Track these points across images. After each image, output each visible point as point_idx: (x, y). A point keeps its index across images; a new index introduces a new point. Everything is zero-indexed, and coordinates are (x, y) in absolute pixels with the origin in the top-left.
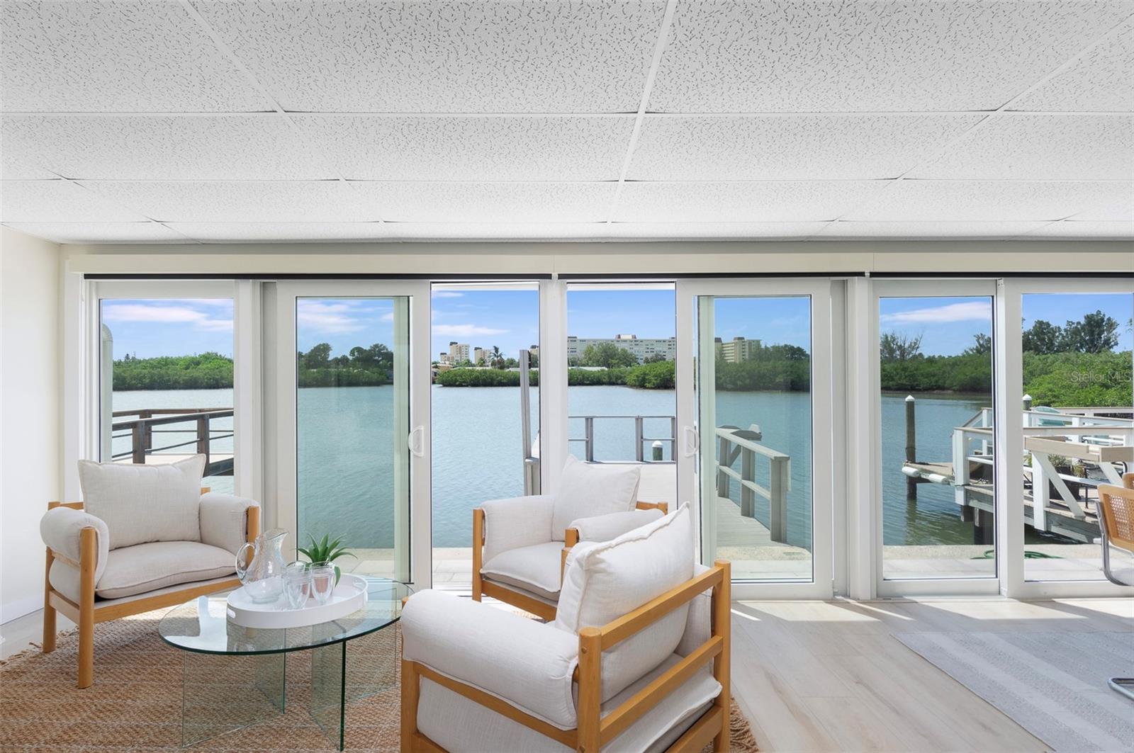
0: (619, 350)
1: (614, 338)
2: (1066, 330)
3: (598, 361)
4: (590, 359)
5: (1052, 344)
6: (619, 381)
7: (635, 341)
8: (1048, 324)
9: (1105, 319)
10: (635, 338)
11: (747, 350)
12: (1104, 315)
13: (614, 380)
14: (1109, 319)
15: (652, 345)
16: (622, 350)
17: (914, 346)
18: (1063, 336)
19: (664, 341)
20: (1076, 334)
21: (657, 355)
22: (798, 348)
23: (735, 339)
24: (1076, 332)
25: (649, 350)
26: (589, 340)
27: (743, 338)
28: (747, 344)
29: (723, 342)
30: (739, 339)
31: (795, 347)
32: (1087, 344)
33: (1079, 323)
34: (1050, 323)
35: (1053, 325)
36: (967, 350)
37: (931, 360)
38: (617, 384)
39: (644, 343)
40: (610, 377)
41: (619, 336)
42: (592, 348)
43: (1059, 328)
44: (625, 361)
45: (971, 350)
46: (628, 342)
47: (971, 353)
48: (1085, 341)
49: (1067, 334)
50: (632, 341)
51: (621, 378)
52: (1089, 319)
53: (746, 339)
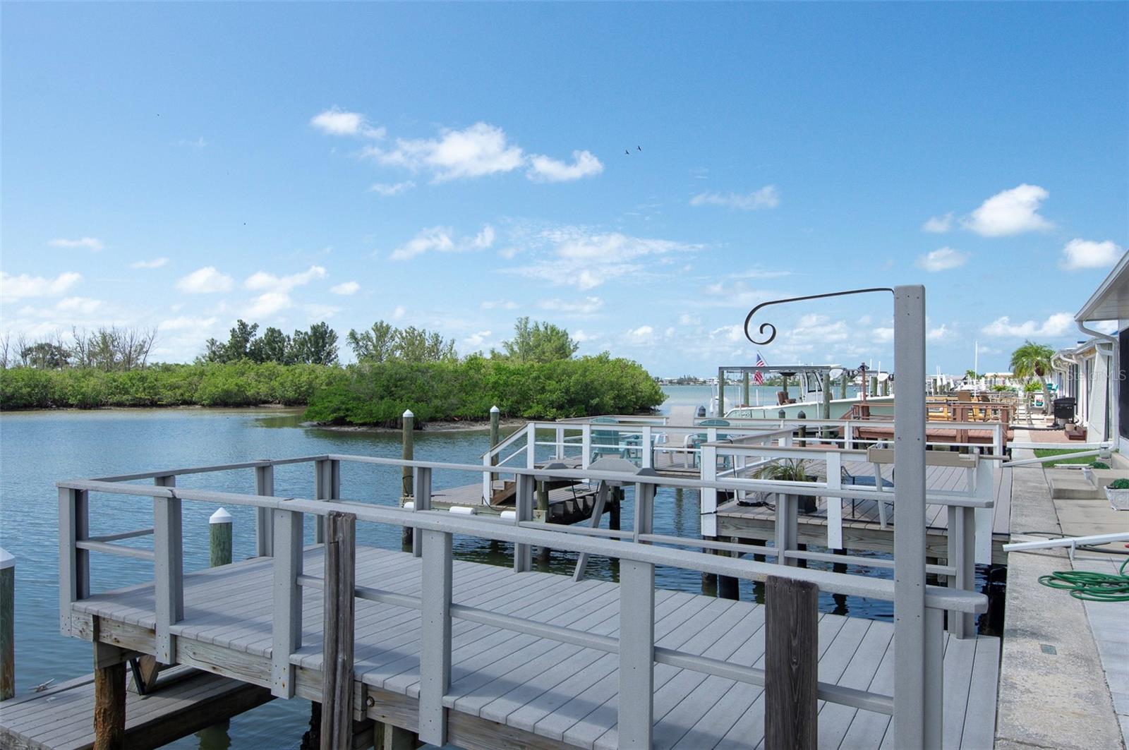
2: (294, 340)
5: (282, 354)
8: (279, 332)
9: (328, 331)
12: (328, 327)
14: (332, 331)
17: (142, 350)
18: (291, 347)
20: (303, 345)
24: (303, 343)
32: (313, 356)
33: (306, 333)
34: (282, 332)
35: (285, 333)
36: (200, 357)
37: (167, 368)
43: (288, 337)
45: (204, 357)
47: (203, 361)
48: (312, 352)
49: (295, 345)
52: (314, 329)
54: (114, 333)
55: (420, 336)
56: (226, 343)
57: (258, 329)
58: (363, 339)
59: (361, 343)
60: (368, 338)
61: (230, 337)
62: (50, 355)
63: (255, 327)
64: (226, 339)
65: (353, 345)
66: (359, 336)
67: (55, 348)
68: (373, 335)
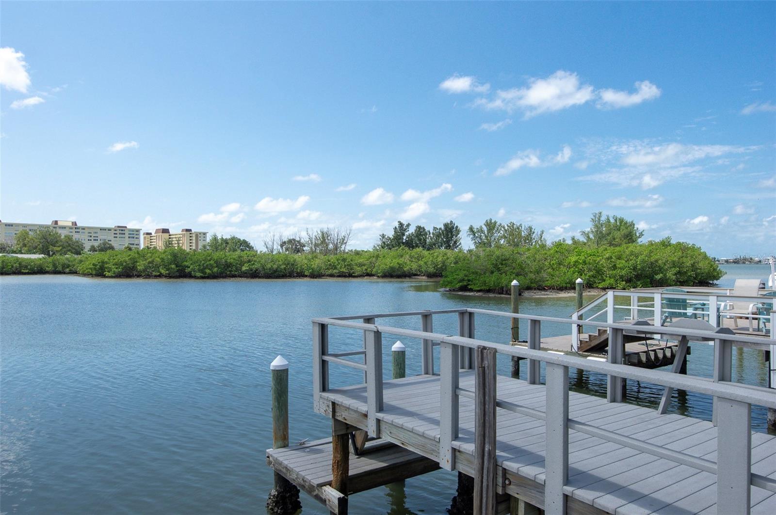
0: (63, 237)
1: (50, 224)
2: (433, 234)
3: (36, 248)
4: (25, 245)
5: (426, 243)
6: (67, 270)
7: (76, 228)
8: (424, 229)
9: (455, 227)
10: (76, 224)
11: (194, 241)
12: (454, 224)
13: (60, 268)
14: (457, 227)
15: (96, 233)
16: (65, 236)
17: (343, 241)
18: (431, 238)
19: (110, 230)
20: (439, 237)
21: (104, 244)
22: (244, 240)
23: (183, 230)
24: (438, 236)
25: (92, 238)
26: (18, 225)
27: (190, 230)
28: (194, 235)
29: (171, 233)
30: (188, 230)
31: (242, 239)
32: (445, 244)
33: (440, 229)
34: (425, 228)
35: (427, 229)
36: (376, 246)
37: (357, 253)
38: (64, 273)
39: (86, 231)
40: (54, 265)
41: (56, 222)
42: (27, 234)
43: (429, 232)
44: (69, 248)
46: (67, 229)
47: (378, 248)
48: (444, 241)
49: (433, 237)
50: (71, 228)
51: (68, 266)
52: (446, 225)
53: (193, 232)
54: (328, 231)
55: (518, 228)
56: (391, 237)
57: (410, 227)
58: (478, 232)
59: (476, 235)
60: (482, 231)
61: (393, 233)
62: (294, 245)
63: (408, 225)
64: (391, 234)
65: (471, 236)
66: (475, 230)
67: (297, 241)
68: (485, 229)
